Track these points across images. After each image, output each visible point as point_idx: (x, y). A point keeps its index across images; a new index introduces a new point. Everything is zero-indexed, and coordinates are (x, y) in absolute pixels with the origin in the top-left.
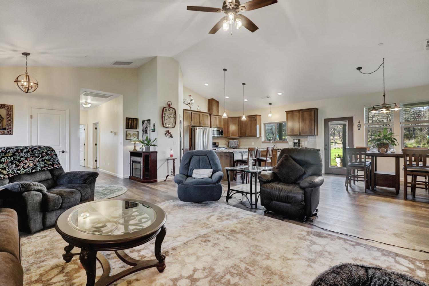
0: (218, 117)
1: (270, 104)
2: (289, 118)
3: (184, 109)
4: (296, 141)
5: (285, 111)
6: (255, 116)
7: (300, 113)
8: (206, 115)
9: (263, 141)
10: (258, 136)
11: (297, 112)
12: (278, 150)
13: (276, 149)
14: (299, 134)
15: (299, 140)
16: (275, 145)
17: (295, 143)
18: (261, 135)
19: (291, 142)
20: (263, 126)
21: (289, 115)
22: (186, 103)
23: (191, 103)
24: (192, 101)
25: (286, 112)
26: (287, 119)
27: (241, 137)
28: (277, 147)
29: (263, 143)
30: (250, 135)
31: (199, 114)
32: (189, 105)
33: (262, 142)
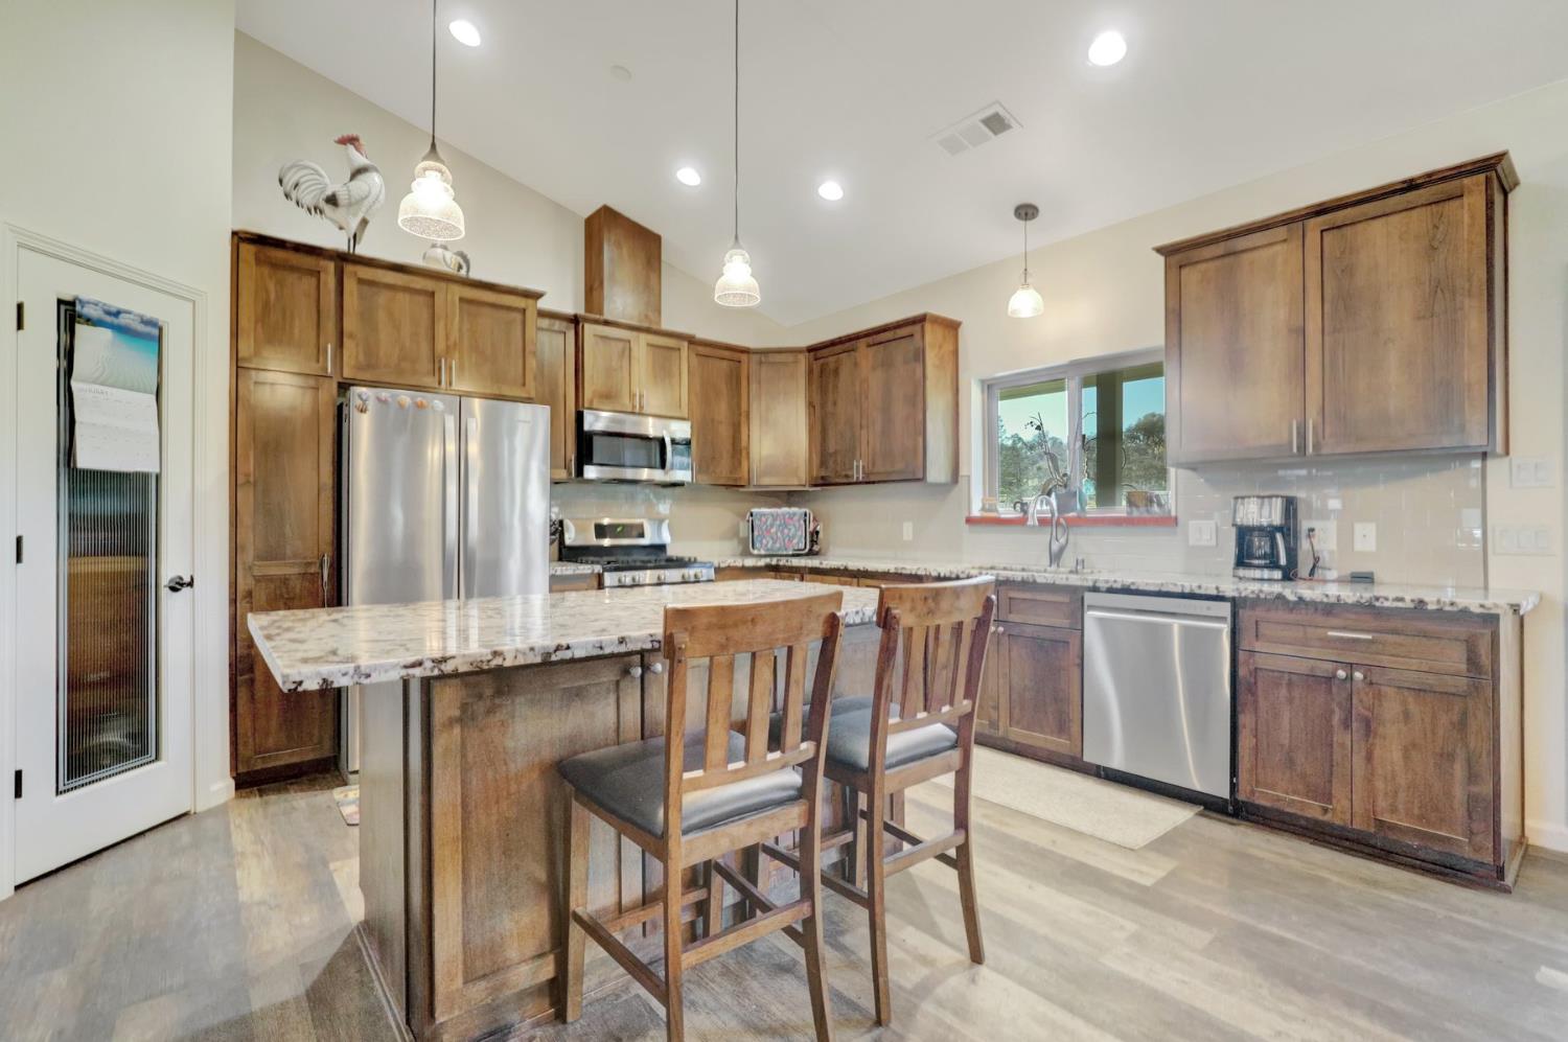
0: (644, 338)
1: (1026, 212)
2: (1191, 310)
3: (234, 234)
4: (1261, 513)
5: (1159, 250)
6: (917, 328)
7: (1313, 237)
8: (509, 309)
9: (976, 512)
10: (937, 471)
11: (1280, 232)
12: (1095, 589)
13: (1075, 580)
14: (1302, 447)
15: (1290, 505)
16: (1062, 550)
17: (1244, 534)
18: (963, 471)
19: (1208, 526)
20: (974, 398)
21: (1191, 276)
22: (308, 200)
23: (342, 198)
24: (361, 185)
25: (1161, 259)
26: (1175, 316)
27: (824, 482)
28: (1080, 563)
29: (978, 528)
30: (879, 468)
31: (432, 294)
32: (327, 208)
33: (970, 521)
